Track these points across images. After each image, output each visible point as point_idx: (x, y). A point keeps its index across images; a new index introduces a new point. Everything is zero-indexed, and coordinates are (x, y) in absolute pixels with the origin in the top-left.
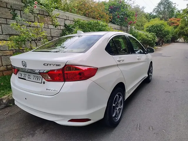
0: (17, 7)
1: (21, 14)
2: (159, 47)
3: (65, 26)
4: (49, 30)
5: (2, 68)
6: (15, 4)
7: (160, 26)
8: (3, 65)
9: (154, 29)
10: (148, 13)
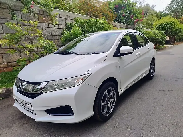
0: (18, 7)
1: (21, 14)
2: (169, 46)
3: (66, 25)
4: (49, 30)
5: (3, 65)
6: (15, 6)
7: (170, 24)
8: (4, 62)
9: (164, 27)
10: (160, 12)
